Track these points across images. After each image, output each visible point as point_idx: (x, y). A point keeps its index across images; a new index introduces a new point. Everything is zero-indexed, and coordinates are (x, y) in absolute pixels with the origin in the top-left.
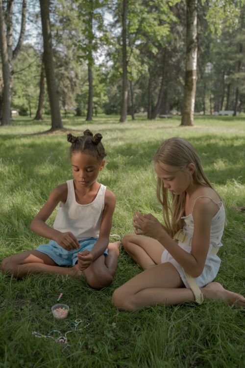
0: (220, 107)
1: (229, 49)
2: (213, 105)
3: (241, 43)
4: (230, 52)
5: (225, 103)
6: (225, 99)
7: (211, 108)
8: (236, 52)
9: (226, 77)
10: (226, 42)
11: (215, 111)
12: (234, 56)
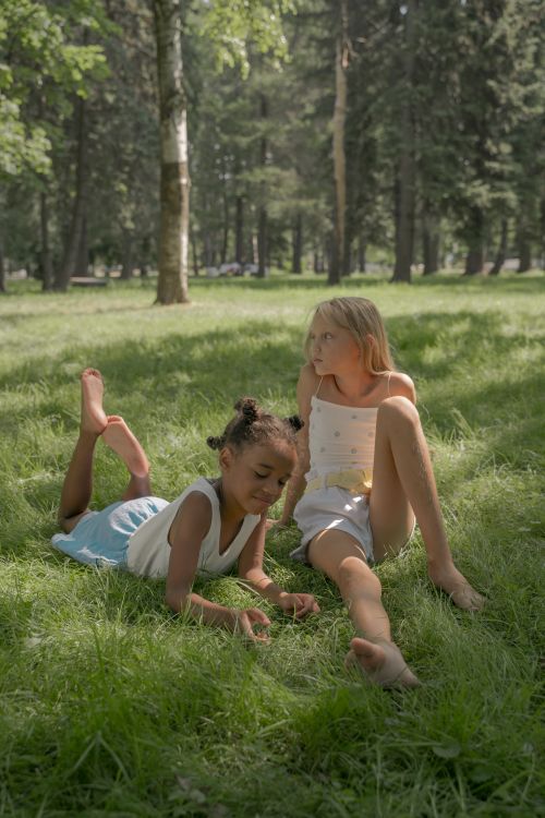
0: (218, 258)
1: (232, 106)
2: (199, 252)
3: (265, 92)
4: (235, 113)
5: (231, 244)
6: (231, 234)
7: (196, 260)
8: (252, 116)
9: (227, 176)
10: (227, 89)
11: (204, 265)
12: (249, 124)
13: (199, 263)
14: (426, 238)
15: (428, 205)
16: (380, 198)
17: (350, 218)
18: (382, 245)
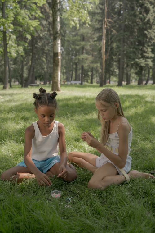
0: (70, 79)
1: (75, 38)
2: (65, 77)
3: (83, 34)
4: (76, 40)
5: (74, 75)
6: (74, 73)
7: (64, 79)
8: (80, 41)
9: (73, 57)
10: (74, 33)
11: (66, 81)
12: (79, 43)
13: (65, 81)
14: (127, 74)
15: (128, 66)
16: (115, 63)
17: (106, 69)
18: (115, 76)
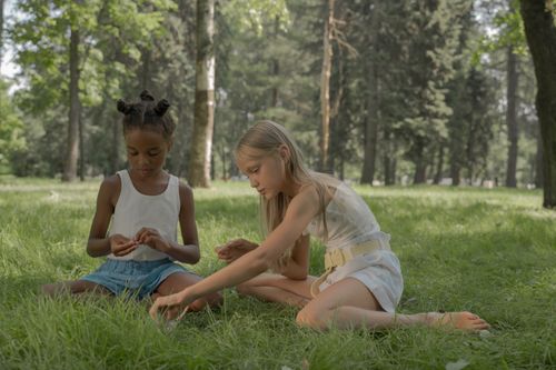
1: (255, 68)
2: (227, 167)
3: (276, 58)
4: (257, 72)
7: (225, 172)
9: (250, 115)
10: (251, 56)
12: (265, 79)
13: (227, 175)
14: (386, 161)
16: (355, 131)
17: (332, 144)
18: (356, 162)
